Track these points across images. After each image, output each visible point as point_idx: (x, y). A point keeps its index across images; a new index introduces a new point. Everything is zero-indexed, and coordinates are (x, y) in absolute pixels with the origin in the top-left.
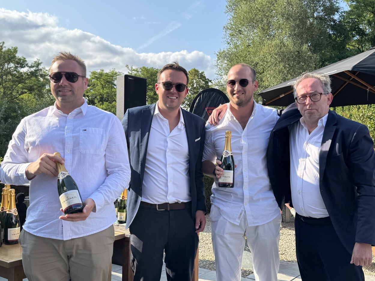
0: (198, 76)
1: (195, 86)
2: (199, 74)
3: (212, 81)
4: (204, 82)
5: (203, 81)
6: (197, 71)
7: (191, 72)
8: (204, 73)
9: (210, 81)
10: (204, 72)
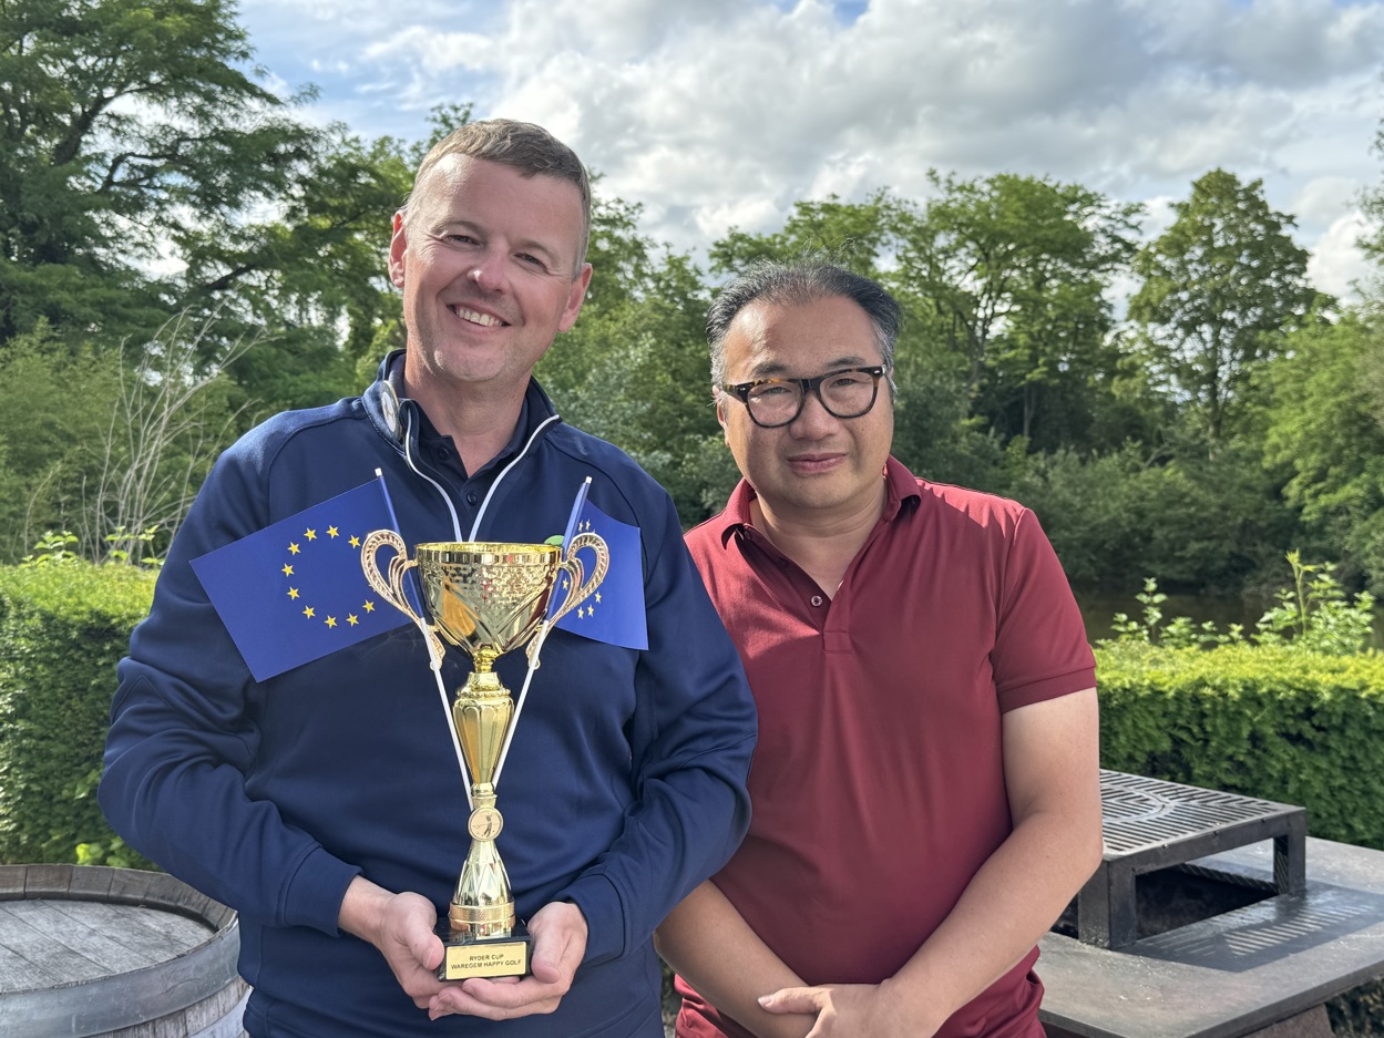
0: (1237, 201)
1: (1219, 243)
2: (1237, 192)
3: (1295, 221)
4: (1260, 228)
5: (1258, 219)
6: (1230, 180)
7: (1204, 185)
8: (1263, 187)
9: (1290, 219)
10: (1260, 182)
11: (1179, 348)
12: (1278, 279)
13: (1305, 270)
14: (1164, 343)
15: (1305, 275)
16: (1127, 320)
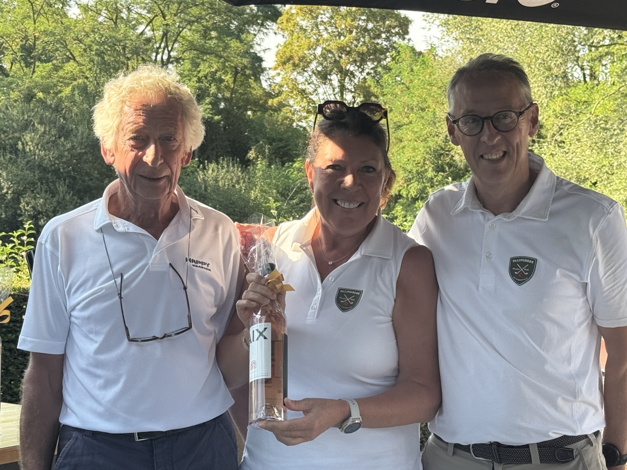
11: (316, 90)
12: (387, 39)
13: (407, 33)
14: (304, 87)
15: (407, 37)
16: (275, 68)
